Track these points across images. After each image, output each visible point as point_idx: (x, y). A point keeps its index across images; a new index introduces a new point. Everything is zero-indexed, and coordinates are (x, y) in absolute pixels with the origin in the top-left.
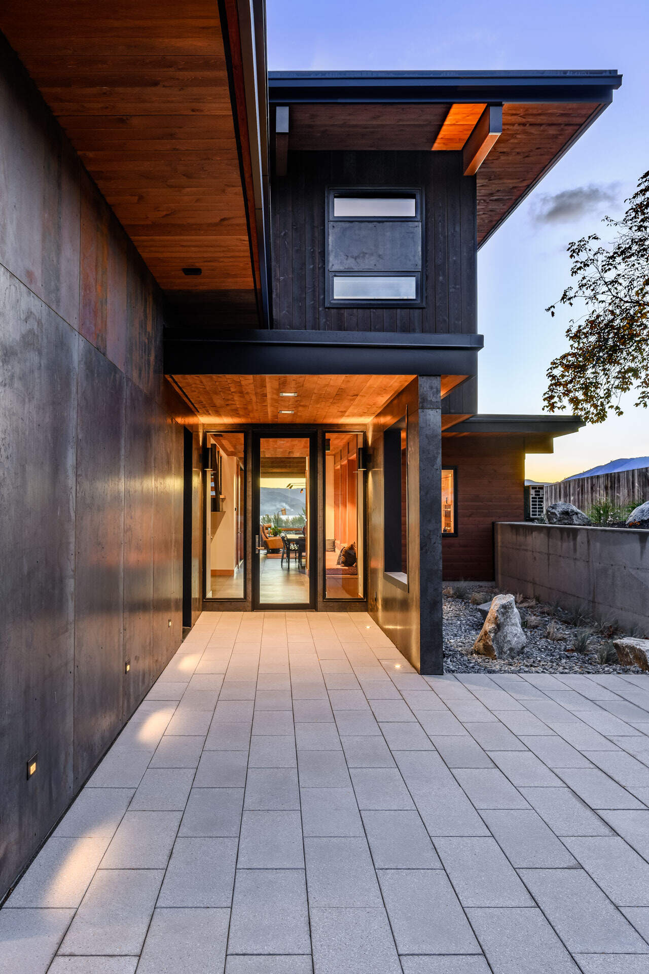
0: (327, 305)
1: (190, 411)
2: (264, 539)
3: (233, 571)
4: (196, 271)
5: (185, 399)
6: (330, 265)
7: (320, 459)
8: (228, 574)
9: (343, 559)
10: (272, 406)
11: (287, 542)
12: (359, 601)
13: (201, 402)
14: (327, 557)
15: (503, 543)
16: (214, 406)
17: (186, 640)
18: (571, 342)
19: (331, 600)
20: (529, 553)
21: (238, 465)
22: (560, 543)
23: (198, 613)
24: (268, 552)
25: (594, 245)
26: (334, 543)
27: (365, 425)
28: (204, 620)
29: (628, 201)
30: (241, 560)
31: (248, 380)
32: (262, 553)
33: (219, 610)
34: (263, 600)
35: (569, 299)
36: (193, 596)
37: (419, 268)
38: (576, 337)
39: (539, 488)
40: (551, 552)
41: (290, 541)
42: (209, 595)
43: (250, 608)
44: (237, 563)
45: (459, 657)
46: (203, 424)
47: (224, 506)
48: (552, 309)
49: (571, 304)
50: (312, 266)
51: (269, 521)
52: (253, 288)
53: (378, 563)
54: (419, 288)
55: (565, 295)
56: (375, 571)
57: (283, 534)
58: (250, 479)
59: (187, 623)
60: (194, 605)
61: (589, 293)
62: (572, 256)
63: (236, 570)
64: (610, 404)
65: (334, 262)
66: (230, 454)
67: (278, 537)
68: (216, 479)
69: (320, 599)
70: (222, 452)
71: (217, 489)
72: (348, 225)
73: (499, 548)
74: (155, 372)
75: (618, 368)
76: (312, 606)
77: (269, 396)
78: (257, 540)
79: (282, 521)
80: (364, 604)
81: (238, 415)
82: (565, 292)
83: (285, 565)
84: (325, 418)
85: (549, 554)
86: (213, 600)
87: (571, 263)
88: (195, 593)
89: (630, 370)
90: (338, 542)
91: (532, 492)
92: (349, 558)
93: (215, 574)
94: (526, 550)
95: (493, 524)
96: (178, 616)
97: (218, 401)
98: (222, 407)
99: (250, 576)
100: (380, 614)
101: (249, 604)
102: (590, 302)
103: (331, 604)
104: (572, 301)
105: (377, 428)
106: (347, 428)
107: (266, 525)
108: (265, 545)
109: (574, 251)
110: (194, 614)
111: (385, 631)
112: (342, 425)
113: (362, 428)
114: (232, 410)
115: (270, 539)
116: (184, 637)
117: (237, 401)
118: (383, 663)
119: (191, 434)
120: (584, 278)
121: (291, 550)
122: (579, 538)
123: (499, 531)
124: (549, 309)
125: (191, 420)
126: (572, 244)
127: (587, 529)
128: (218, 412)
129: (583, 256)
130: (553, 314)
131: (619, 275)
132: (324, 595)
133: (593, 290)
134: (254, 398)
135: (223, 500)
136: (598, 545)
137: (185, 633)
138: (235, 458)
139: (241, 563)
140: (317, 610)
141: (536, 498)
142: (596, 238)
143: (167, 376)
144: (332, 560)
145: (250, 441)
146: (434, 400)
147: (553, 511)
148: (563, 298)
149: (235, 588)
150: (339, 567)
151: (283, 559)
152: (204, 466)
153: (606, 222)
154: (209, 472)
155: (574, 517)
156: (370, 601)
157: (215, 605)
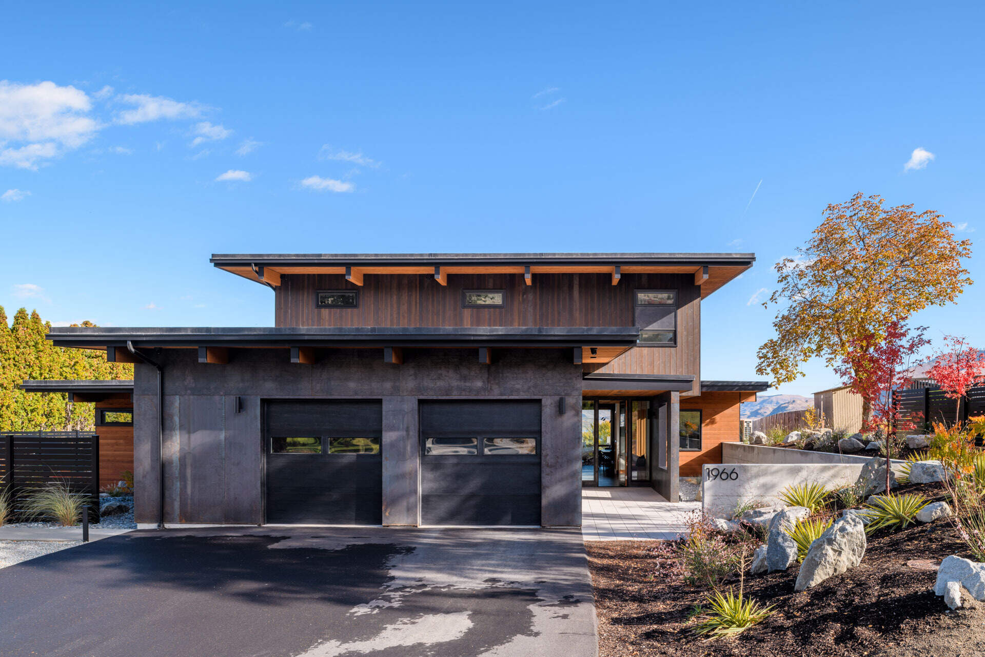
15: (725, 454)
18: (776, 328)
19: (634, 481)
20: (737, 460)
22: (748, 454)
35: (775, 299)
38: (779, 325)
39: (749, 422)
40: (745, 459)
43: (597, 485)
48: (765, 305)
49: (776, 303)
55: (772, 298)
62: (778, 271)
64: (797, 371)
69: (630, 480)
72: (643, 308)
73: (724, 457)
75: (800, 348)
80: (649, 483)
82: (774, 293)
87: (778, 276)
91: (745, 425)
94: (735, 458)
95: (722, 443)
99: (597, 470)
101: (596, 483)
103: (635, 483)
104: (777, 301)
111: (658, 492)
122: (755, 451)
123: (724, 448)
124: (763, 304)
126: (778, 264)
127: (758, 447)
129: (785, 271)
130: (766, 307)
136: (761, 455)
140: (627, 486)
141: (747, 428)
142: (792, 261)
146: (677, 400)
147: (752, 436)
155: (763, 440)
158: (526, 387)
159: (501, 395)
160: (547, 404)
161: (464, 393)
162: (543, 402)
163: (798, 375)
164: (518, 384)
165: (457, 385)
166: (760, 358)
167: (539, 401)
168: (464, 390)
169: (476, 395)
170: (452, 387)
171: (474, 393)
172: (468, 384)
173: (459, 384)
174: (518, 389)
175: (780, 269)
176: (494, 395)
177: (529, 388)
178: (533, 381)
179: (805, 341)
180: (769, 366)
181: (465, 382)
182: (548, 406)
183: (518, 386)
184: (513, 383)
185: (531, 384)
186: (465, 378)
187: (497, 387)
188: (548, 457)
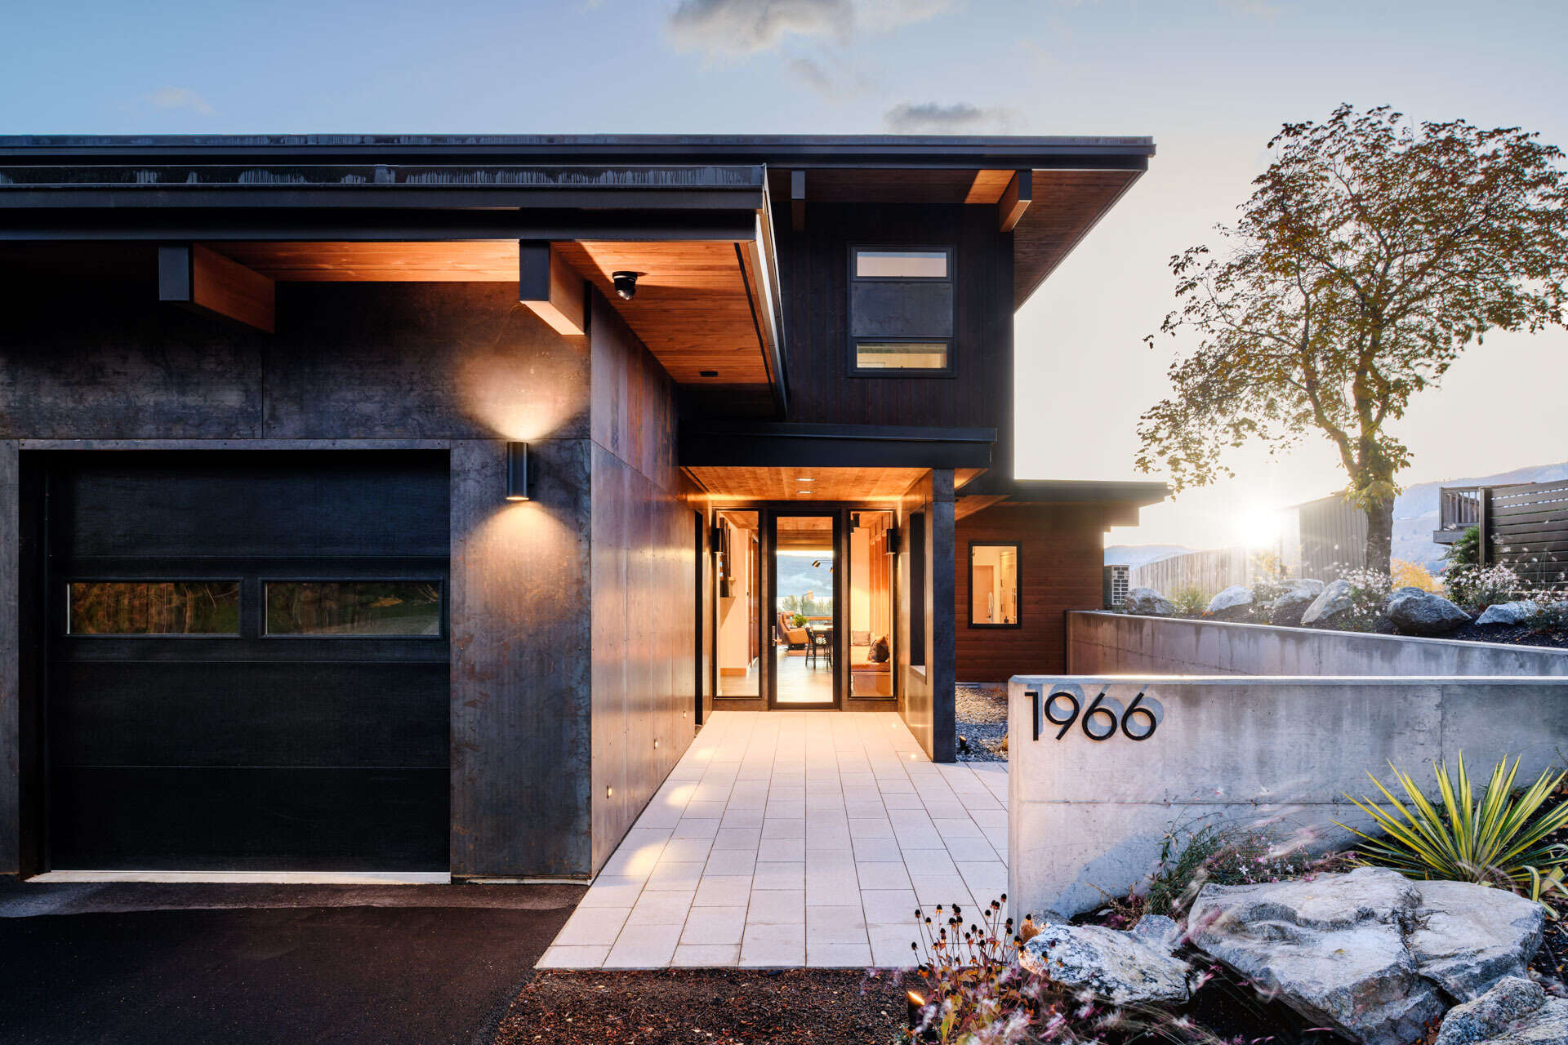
0: (850, 375)
1: (700, 490)
2: (785, 630)
3: (745, 670)
4: (715, 374)
5: (698, 483)
6: (853, 329)
7: (844, 542)
8: (739, 673)
9: (874, 653)
10: (788, 487)
11: (812, 636)
12: (888, 699)
13: (712, 484)
14: (852, 653)
15: (1074, 636)
16: (727, 487)
17: (698, 736)
18: (1174, 383)
19: (856, 699)
20: (1100, 648)
21: (750, 539)
22: (1127, 636)
23: (708, 712)
24: (790, 648)
25: (1204, 259)
26: (869, 635)
27: (896, 502)
28: (714, 719)
29: (1241, 208)
30: (755, 657)
31: (763, 471)
32: (781, 649)
33: (731, 709)
34: (780, 699)
35: (1171, 328)
36: (704, 694)
37: (951, 334)
38: (1180, 378)
39: (1123, 569)
40: (1120, 647)
41: (817, 633)
42: (719, 693)
43: (766, 707)
44: (750, 661)
45: (985, 753)
46: (713, 501)
47: (733, 590)
48: (1150, 340)
49: (1173, 334)
50: (832, 331)
51: (794, 606)
52: (767, 381)
53: (905, 657)
54: (951, 357)
55: (1167, 322)
56: (903, 667)
57: (807, 625)
58: (765, 549)
59: (699, 720)
60: (706, 703)
61: (1198, 318)
62: (1175, 272)
63: (748, 668)
64: (1218, 465)
65: (858, 328)
66: (740, 526)
67: (803, 629)
68: (724, 559)
69: (844, 697)
70: (731, 525)
71: (726, 570)
72: (872, 285)
73: (1071, 643)
74: (673, 465)
75: (1227, 420)
76: (836, 705)
77: (785, 481)
78: (774, 631)
79: (812, 605)
80: (891, 703)
81: (753, 494)
82: (1168, 317)
83: (811, 663)
84: (849, 496)
85: (1118, 649)
86: (725, 699)
87: (1176, 280)
88: (706, 691)
89: (1244, 421)
90: (873, 635)
91: (1115, 574)
92: (881, 652)
93: (725, 672)
94: (1097, 645)
95: (1065, 613)
96: (691, 716)
97: (730, 483)
98: (734, 488)
99: (765, 672)
100: (907, 713)
101: (765, 703)
102: (1200, 330)
103: (857, 703)
104: (1175, 330)
105: (907, 507)
106: (876, 506)
107: (788, 613)
108: (786, 639)
109: (1178, 266)
110: (705, 713)
111: (910, 728)
112: (869, 502)
113: (890, 506)
114: (746, 490)
115: (792, 630)
116: (696, 733)
117: (752, 484)
118: (900, 754)
119: (701, 516)
120: (1194, 298)
121: (818, 645)
122: (1145, 629)
123: (1071, 622)
124: (1146, 340)
125: (701, 498)
126: (1176, 257)
127: (1152, 620)
128: (729, 491)
129: (1190, 273)
130: (1151, 345)
131: (1237, 295)
132: (849, 691)
133: (1203, 314)
134: (769, 482)
135: (732, 582)
136: (1161, 637)
137: (697, 730)
138: (747, 530)
139: (755, 661)
140: (841, 710)
141: (1118, 581)
142: (1205, 250)
143: (683, 469)
144: (860, 655)
145: (765, 518)
146: (948, 493)
147: (1132, 597)
148: (1163, 327)
149: (749, 686)
150: (870, 662)
151: (807, 655)
152: (714, 550)
153: (1218, 230)
154: (719, 554)
155: (1157, 605)
156: (900, 700)
157: (727, 704)
158: (394, 410)
159: (310, 435)
160: (468, 466)
161: (178, 430)
162: (455, 461)
163: (1222, 475)
164: (368, 399)
165: (156, 404)
166: (1144, 438)
167: (440, 459)
168: (179, 420)
169: (218, 437)
170: (139, 410)
171: (215, 429)
172: (191, 400)
173: (163, 399)
174: (369, 418)
175: (1179, 267)
176: (283, 437)
177: (406, 413)
178: (418, 390)
179: (1238, 407)
180: (1162, 453)
181: (183, 393)
182: (473, 475)
183: (367, 408)
184: (350, 396)
185: (412, 400)
186: (180, 380)
187: (295, 408)
188: (472, 648)
